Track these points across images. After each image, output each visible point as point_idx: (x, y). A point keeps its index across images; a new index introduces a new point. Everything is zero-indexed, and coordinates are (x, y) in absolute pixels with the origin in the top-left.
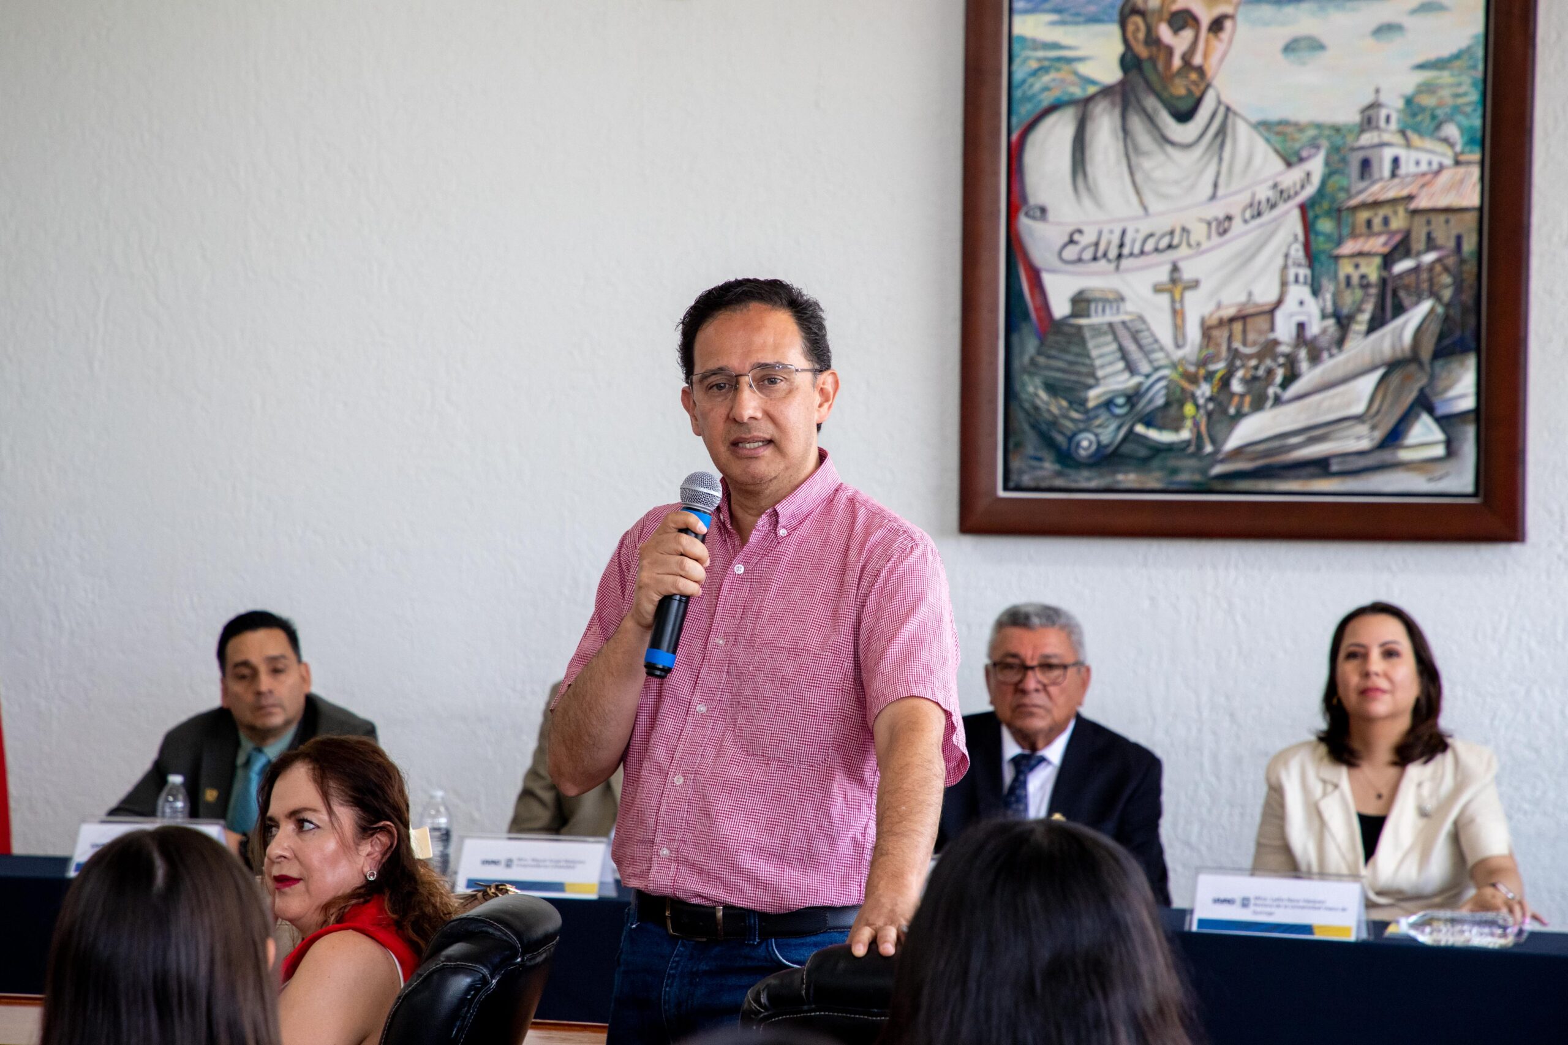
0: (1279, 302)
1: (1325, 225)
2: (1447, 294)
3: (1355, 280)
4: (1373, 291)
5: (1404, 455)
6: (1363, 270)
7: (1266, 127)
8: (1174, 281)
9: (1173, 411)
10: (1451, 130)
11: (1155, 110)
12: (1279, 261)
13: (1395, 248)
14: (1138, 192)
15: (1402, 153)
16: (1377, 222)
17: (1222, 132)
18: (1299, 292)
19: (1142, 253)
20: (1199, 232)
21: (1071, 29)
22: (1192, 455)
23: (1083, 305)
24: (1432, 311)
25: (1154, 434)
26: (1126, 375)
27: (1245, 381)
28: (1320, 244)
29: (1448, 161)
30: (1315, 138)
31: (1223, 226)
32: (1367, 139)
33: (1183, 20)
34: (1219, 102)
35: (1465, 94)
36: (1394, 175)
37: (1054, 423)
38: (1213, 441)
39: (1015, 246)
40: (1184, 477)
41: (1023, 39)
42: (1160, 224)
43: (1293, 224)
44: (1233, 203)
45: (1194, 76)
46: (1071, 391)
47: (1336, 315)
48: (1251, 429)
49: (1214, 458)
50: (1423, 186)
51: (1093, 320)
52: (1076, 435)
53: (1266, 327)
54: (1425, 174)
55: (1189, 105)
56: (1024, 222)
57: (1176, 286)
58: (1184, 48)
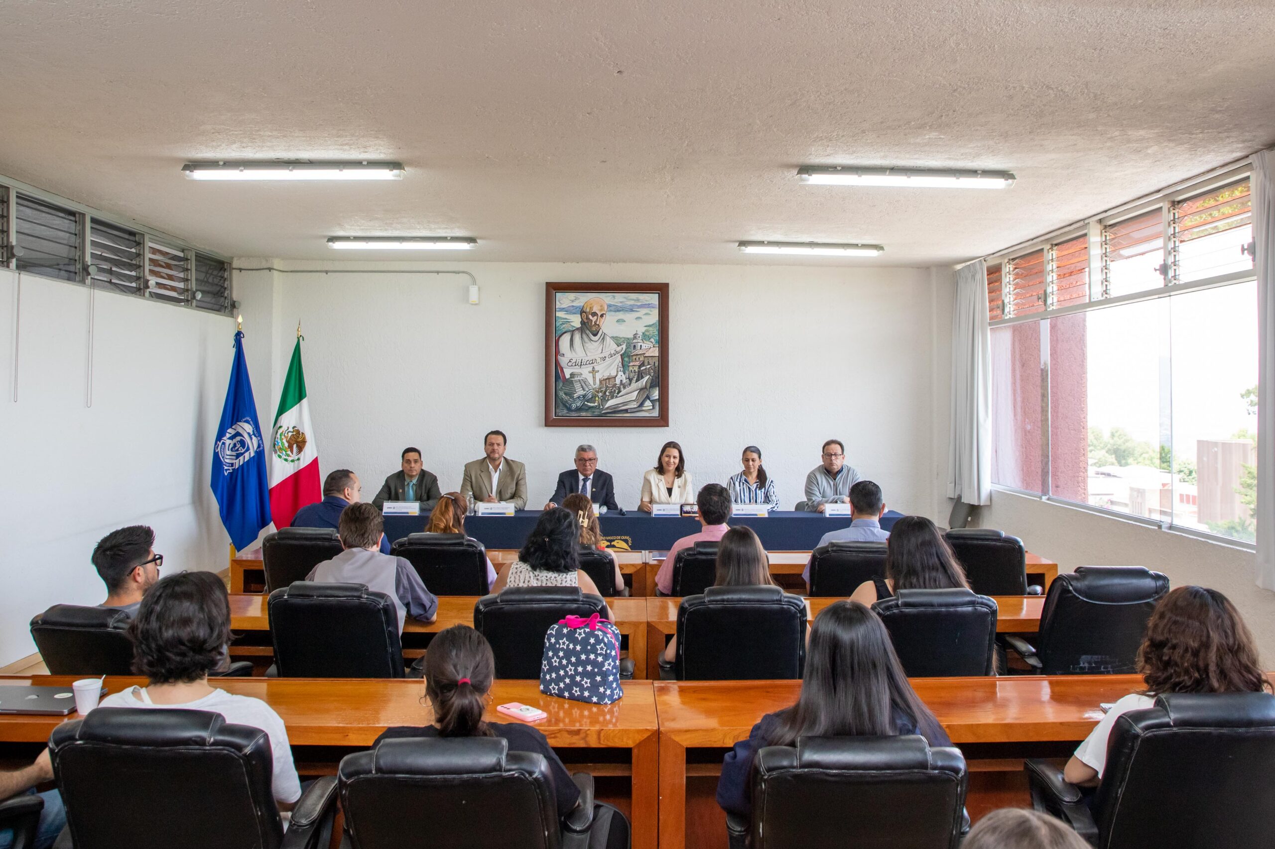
0: (617, 376)
1: (626, 359)
2: (652, 374)
3: (633, 371)
4: (637, 373)
5: (644, 408)
6: (634, 369)
7: (613, 338)
9: (593, 399)
10: (652, 340)
11: (588, 333)
12: (617, 367)
13: (641, 364)
14: (585, 351)
15: (642, 344)
16: (637, 358)
17: (603, 338)
18: (621, 373)
19: (586, 364)
20: (599, 360)
21: (570, 315)
22: (598, 408)
24: (649, 378)
25: (589, 404)
27: (609, 392)
28: (625, 363)
29: (652, 346)
31: (604, 359)
32: (635, 341)
33: (594, 314)
34: (603, 332)
35: (655, 332)
36: (641, 349)
37: (566, 401)
38: (602, 406)
39: (557, 363)
40: (596, 413)
41: (558, 317)
42: (590, 358)
43: (619, 359)
44: (606, 354)
45: (597, 326)
46: (570, 394)
47: (629, 378)
48: (611, 403)
49: (603, 409)
50: (647, 351)
52: (571, 404)
54: (647, 349)
55: (596, 332)
56: (559, 357)
57: (594, 371)
58: (595, 320)
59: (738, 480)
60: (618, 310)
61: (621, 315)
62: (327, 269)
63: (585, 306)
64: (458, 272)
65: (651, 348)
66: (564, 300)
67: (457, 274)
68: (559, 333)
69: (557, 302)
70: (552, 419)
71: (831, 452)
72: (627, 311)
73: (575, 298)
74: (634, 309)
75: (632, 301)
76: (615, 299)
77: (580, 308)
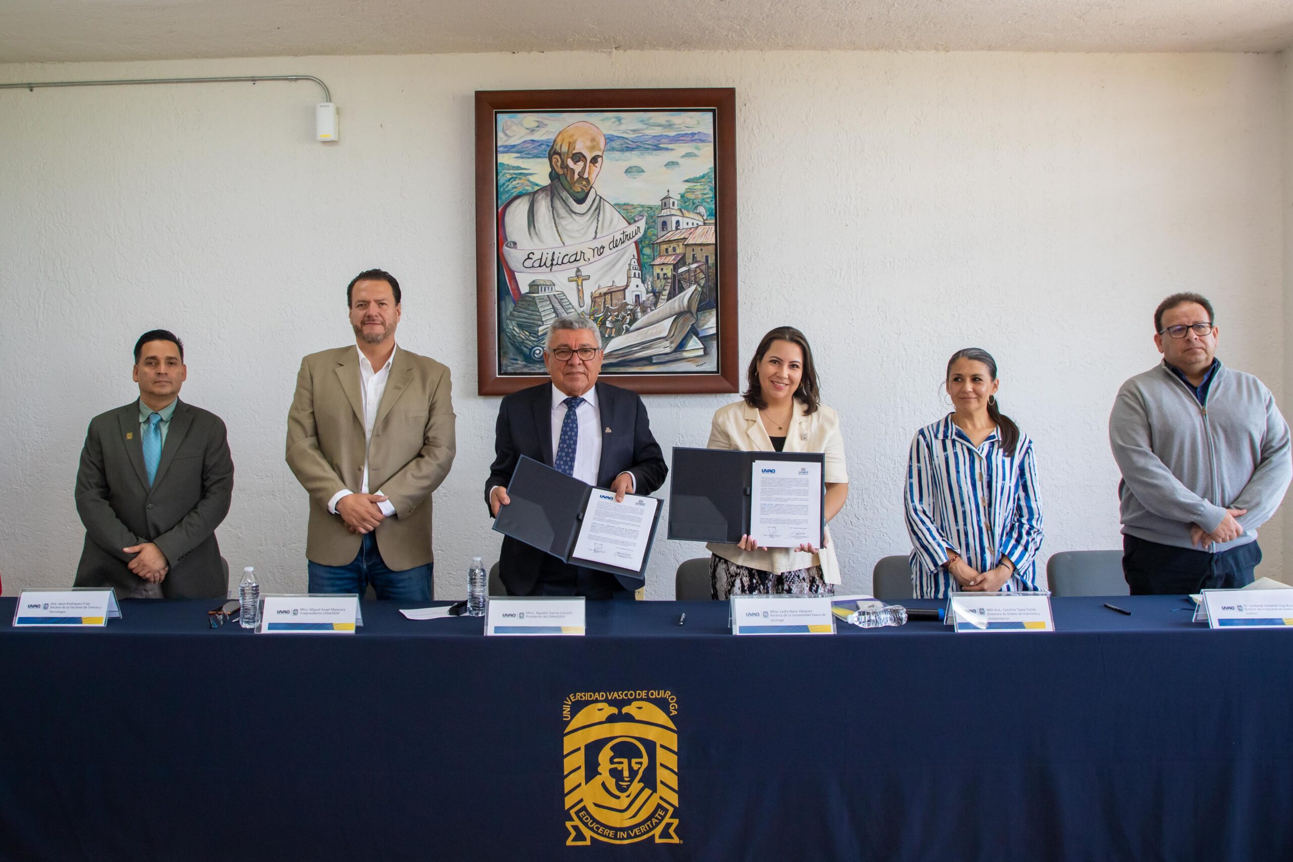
0: (627, 286)
1: (647, 251)
2: (702, 282)
3: (661, 276)
4: (670, 281)
5: (686, 355)
6: (665, 271)
7: (618, 206)
8: (577, 276)
10: (701, 210)
11: (567, 198)
12: (627, 267)
13: (679, 261)
14: (559, 236)
15: (680, 219)
16: (670, 250)
17: (598, 208)
18: (636, 281)
19: (562, 263)
20: (589, 254)
21: (526, 160)
23: (536, 287)
24: (696, 289)
27: (612, 322)
28: (645, 259)
29: (702, 224)
30: (641, 212)
31: (600, 251)
32: (664, 213)
33: (578, 157)
34: (596, 195)
35: (707, 194)
36: (677, 229)
37: (523, 343)
39: (501, 261)
41: (503, 164)
42: (571, 250)
43: (631, 250)
44: (605, 241)
45: (584, 183)
46: (530, 327)
47: (653, 292)
48: (616, 343)
50: (690, 234)
51: (540, 294)
52: (533, 348)
53: (621, 297)
54: (691, 228)
55: (584, 195)
56: (505, 249)
57: (579, 278)
58: (580, 170)
60: (629, 147)
61: (634, 159)
63: (559, 140)
64: (297, 79)
65: (698, 226)
66: (514, 128)
67: (293, 84)
68: (504, 198)
69: (500, 135)
70: (493, 379)
71: (1184, 320)
72: (648, 149)
73: (536, 124)
74: (662, 146)
75: (657, 128)
76: (621, 124)
77: (548, 146)
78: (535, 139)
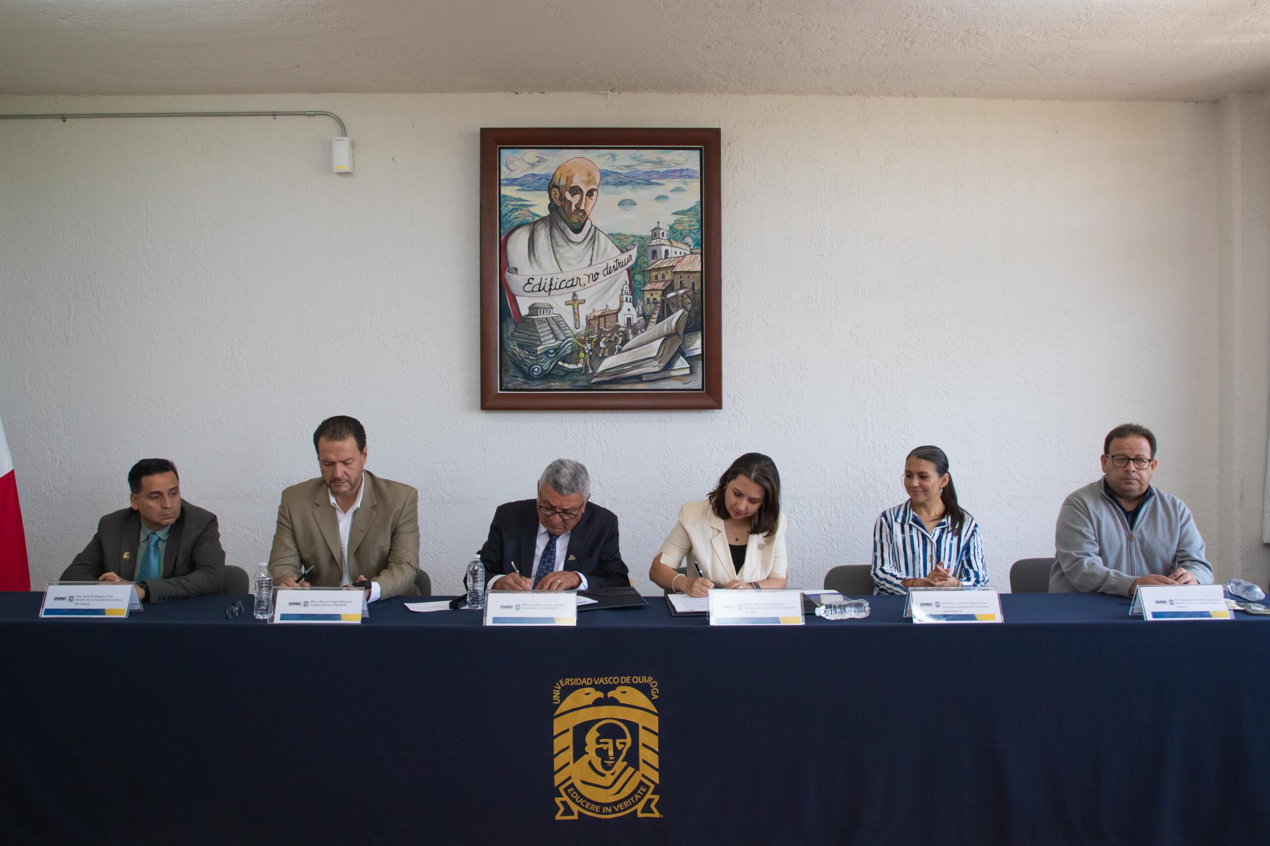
0: (620, 309)
1: (638, 277)
2: (689, 307)
3: (651, 300)
4: (659, 305)
5: (673, 373)
6: (654, 296)
8: (574, 300)
9: (575, 355)
10: (689, 240)
11: (565, 228)
12: (620, 292)
13: (667, 287)
14: (557, 263)
15: (669, 248)
16: (660, 276)
17: (593, 238)
18: (628, 305)
19: (560, 288)
20: (584, 280)
21: (527, 193)
22: (583, 374)
23: (535, 310)
24: (683, 313)
25: (566, 365)
26: (554, 340)
27: (605, 343)
28: (636, 285)
29: (689, 253)
31: (595, 277)
32: (654, 242)
33: (576, 190)
34: (592, 225)
35: (694, 225)
36: (666, 257)
37: (522, 361)
38: (592, 369)
39: (504, 285)
40: (580, 384)
41: (505, 196)
42: (568, 276)
43: (625, 276)
44: (599, 268)
45: (581, 214)
46: (529, 347)
47: (644, 315)
48: (609, 363)
49: (593, 375)
50: (678, 262)
51: (539, 317)
52: (532, 366)
53: (614, 320)
54: (679, 257)
55: (580, 225)
56: (507, 274)
57: (575, 302)
58: (576, 202)
59: (900, 520)
60: (622, 181)
61: (627, 193)
62: (64, 111)
63: (558, 174)
64: (315, 114)
65: (685, 255)
66: (516, 162)
67: (312, 119)
69: (503, 169)
70: (494, 395)
71: (1128, 452)
72: (640, 183)
73: (537, 159)
74: (652, 181)
75: (649, 164)
76: (615, 160)
77: (548, 180)
78: (536, 173)
